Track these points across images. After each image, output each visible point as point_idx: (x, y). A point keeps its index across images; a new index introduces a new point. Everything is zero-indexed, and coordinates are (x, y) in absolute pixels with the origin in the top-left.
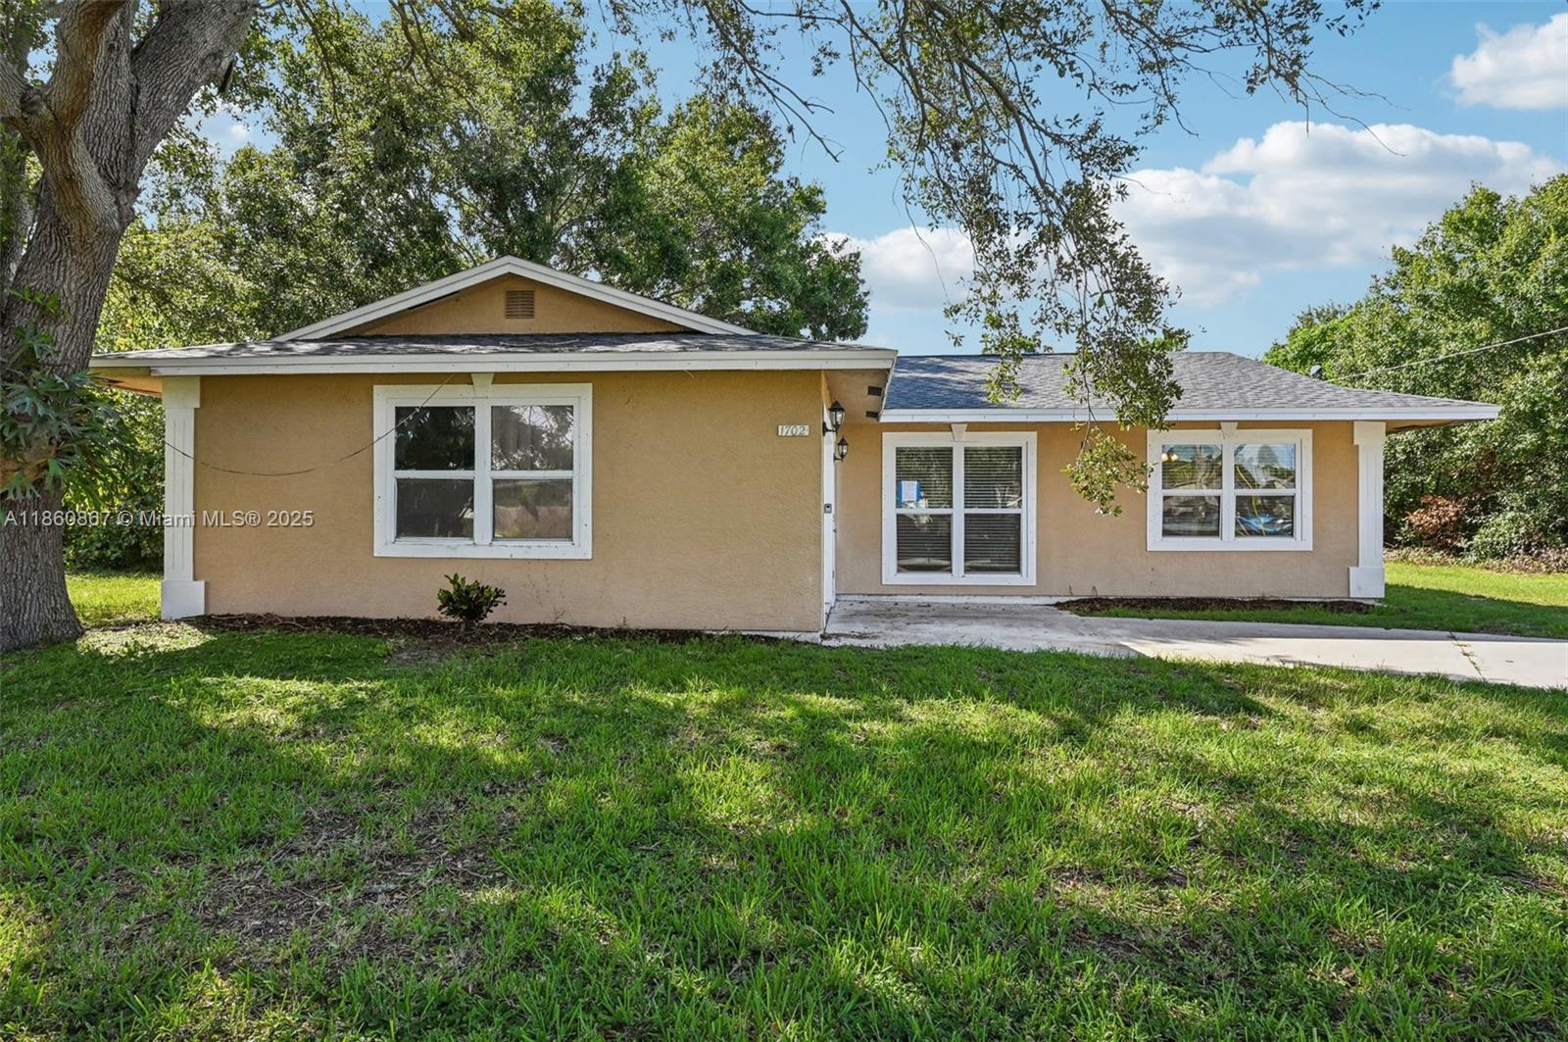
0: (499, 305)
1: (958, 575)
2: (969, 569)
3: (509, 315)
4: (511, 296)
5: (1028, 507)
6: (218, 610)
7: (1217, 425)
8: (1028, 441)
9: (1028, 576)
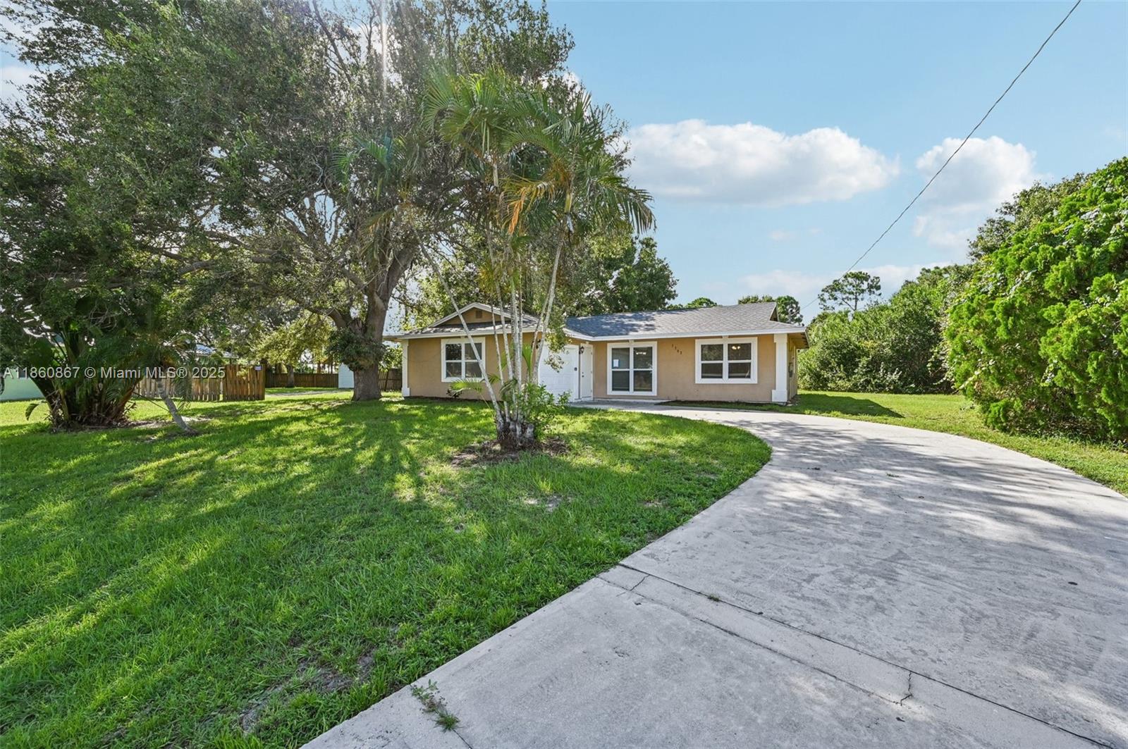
0: (474, 315)
1: (631, 392)
2: (635, 390)
3: (477, 317)
4: (477, 312)
5: (654, 369)
6: (414, 394)
7: (721, 337)
8: (654, 345)
9: (654, 393)
